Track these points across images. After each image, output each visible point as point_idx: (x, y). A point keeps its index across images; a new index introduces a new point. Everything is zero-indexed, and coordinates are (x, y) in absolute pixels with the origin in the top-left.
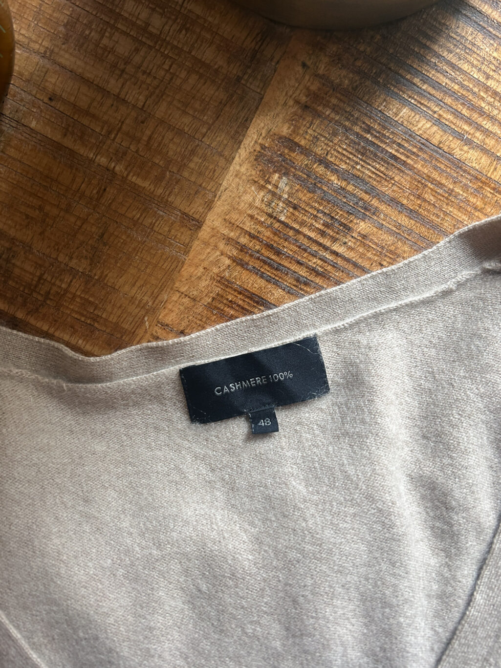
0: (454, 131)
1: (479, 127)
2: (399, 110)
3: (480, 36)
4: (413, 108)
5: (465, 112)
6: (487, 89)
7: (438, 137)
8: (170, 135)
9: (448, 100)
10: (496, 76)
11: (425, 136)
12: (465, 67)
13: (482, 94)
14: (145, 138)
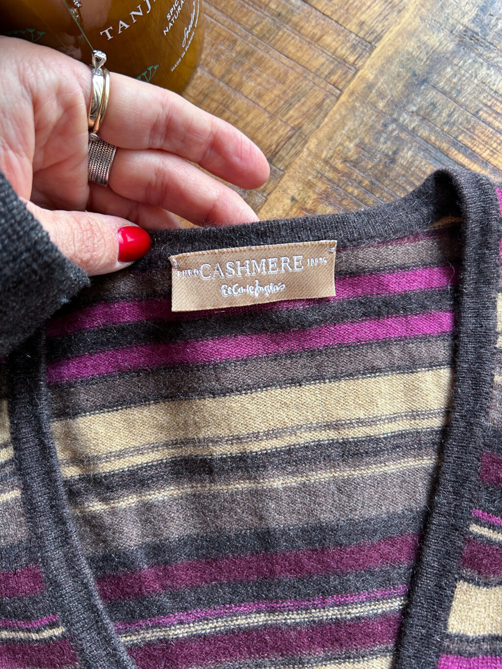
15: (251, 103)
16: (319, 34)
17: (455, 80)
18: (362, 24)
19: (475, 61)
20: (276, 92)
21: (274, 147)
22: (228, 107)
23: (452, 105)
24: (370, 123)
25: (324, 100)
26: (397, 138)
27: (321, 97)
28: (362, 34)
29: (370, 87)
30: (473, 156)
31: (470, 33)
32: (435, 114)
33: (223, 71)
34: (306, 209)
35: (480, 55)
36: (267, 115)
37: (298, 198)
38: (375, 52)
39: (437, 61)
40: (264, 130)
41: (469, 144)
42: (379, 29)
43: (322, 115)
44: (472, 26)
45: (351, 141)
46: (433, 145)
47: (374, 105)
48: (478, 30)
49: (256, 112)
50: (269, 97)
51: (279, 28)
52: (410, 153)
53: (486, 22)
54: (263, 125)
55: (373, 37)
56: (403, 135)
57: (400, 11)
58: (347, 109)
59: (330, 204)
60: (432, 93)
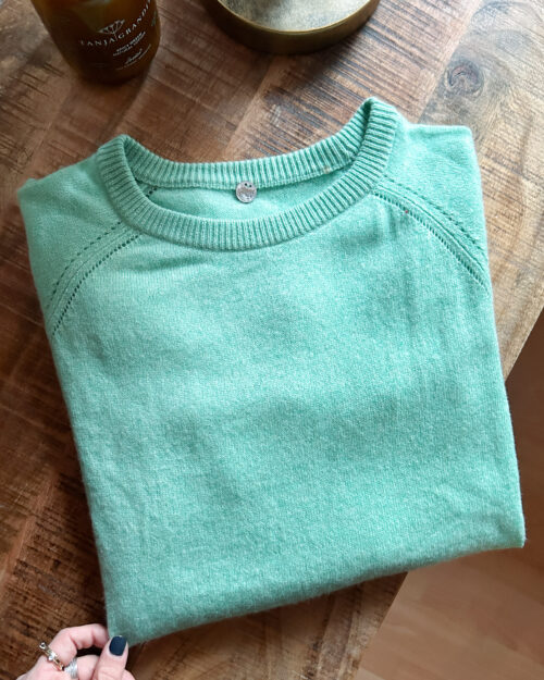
0: (364, 87)
1: (378, 85)
2: (336, 76)
3: (377, 43)
5: (369, 78)
7: (356, 89)
8: (222, 85)
9: (361, 72)
10: (384, 61)
11: (350, 89)
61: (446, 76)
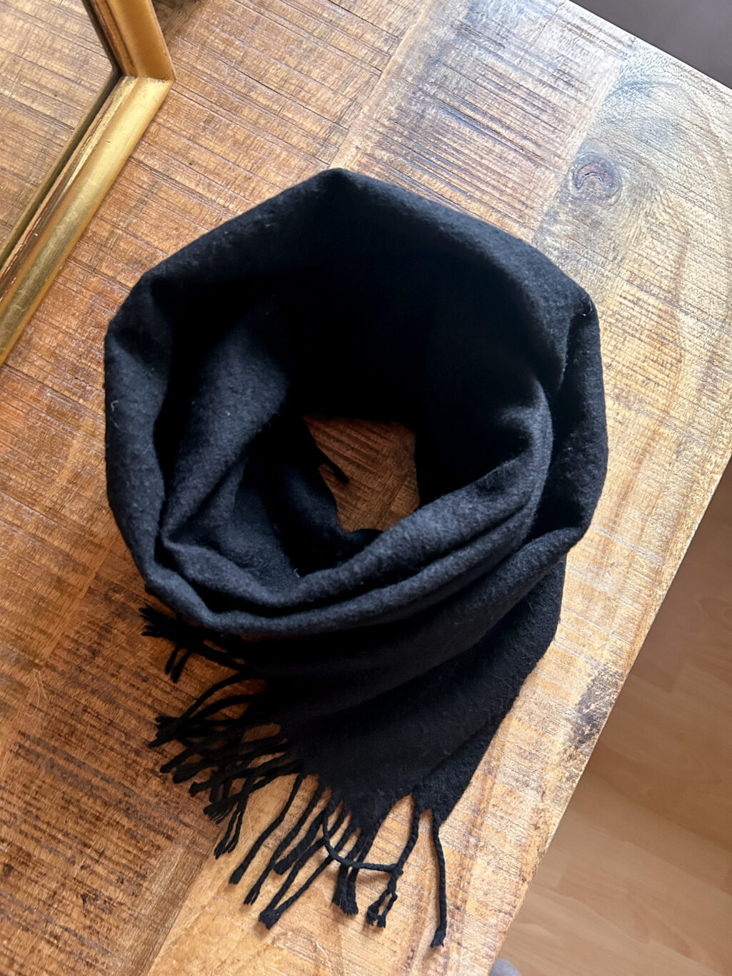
0: (460, 190)
1: (478, 188)
2: (422, 176)
3: (475, 134)
4: (432, 175)
5: (467, 178)
6: (481, 165)
7: (449, 193)
8: (267, 187)
9: (455, 171)
10: (487, 157)
11: (440, 193)
12: (466, 151)
13: (478, 168)
14: (250, 188)
15: (318, 84)
16: (361, 33)
17: (458, 59)
18: (390, 24)
19: (470, 46)
20: (336, 76)
21: (339, 113)
22: (302, 88)
23: (458, 76)
24: (404, 92)
25: (370, 79)
26: (423, 101)
27: (368, 76)
28: (390, 31)
29: (401, 67)
30: (475, 109)
31: (464, 26)
32: (447, 83)
33: (296, 63)
34: (367, 154)
35: (473, 41)
36: (331, 92)
37: (360, 147)
38: (402, 43)
39: (445, 47)
40: (331, 102)
41: (473, 102)
42: (402, 28)
43: (370, 89)
44: (465, 21)
45: (392, 106)
46: (449, 105)
47: (405, 80)
48: (469, 24)
49: (323, 90)
50: (331, 79)
51: (332, 31)
52: (434, 111)
53: (475, 18)
54: (329, 99)
55: (399, 32)
56: (427, 99)
57: (415, 14)
58: (386, 84)
59: (383, 149)
60: (443, 69)
61: (570, 178)
